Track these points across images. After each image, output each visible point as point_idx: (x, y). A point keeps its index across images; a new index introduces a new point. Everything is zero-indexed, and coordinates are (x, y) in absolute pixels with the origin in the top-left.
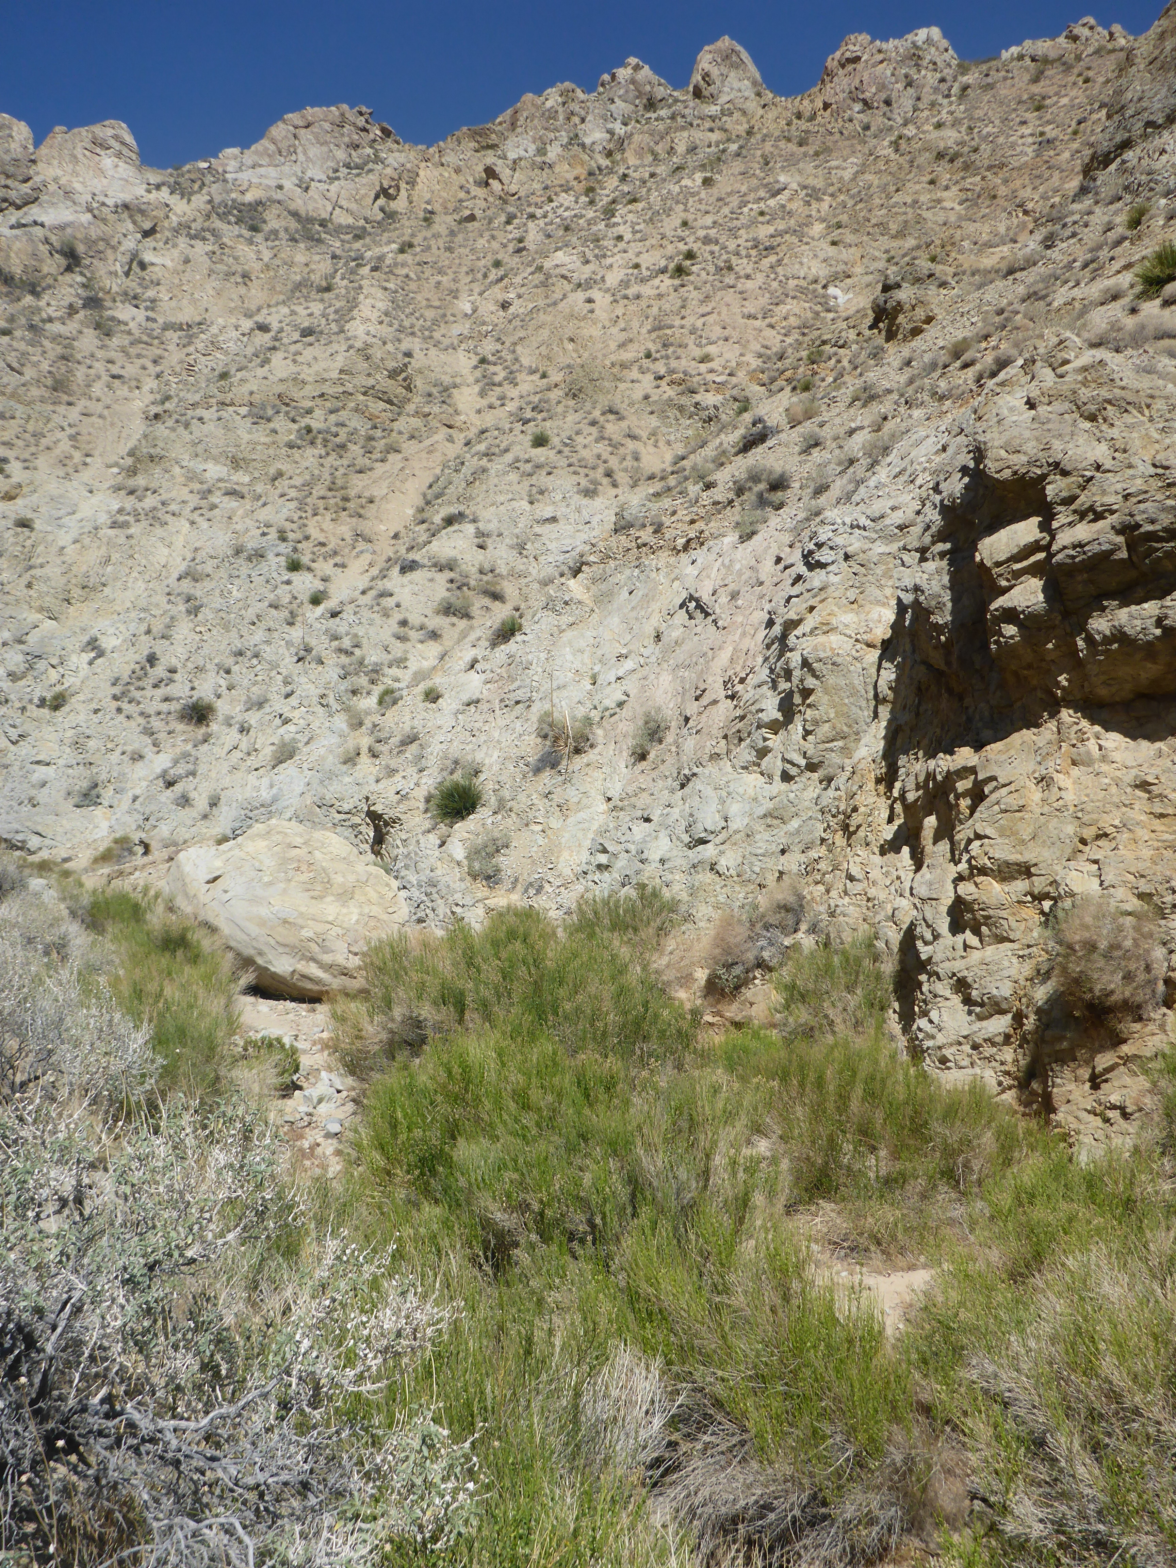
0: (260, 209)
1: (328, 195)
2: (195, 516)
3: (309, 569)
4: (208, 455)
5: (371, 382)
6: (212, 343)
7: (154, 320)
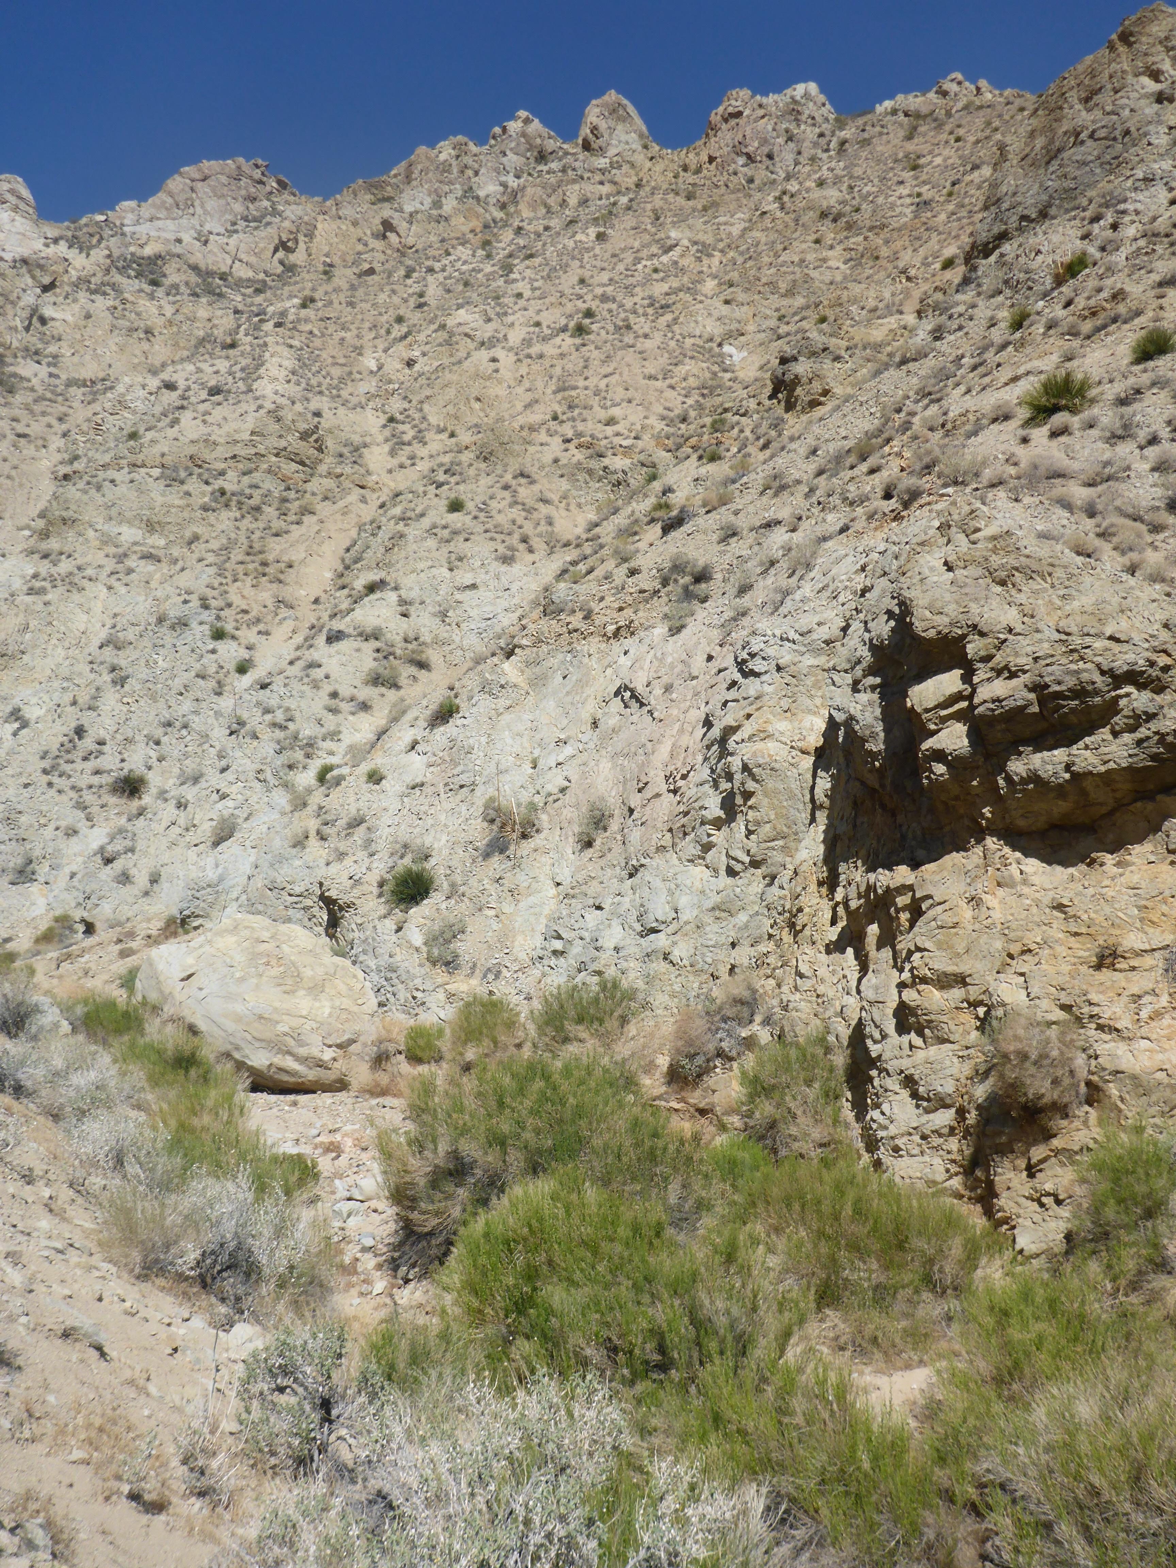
0: (159, 262)
1: (228, 248)
2: (112, 581)
3: (233, 637)
4: (122, 518)
5: (283, 443)
6: (120, 402)
7: (57, 376)
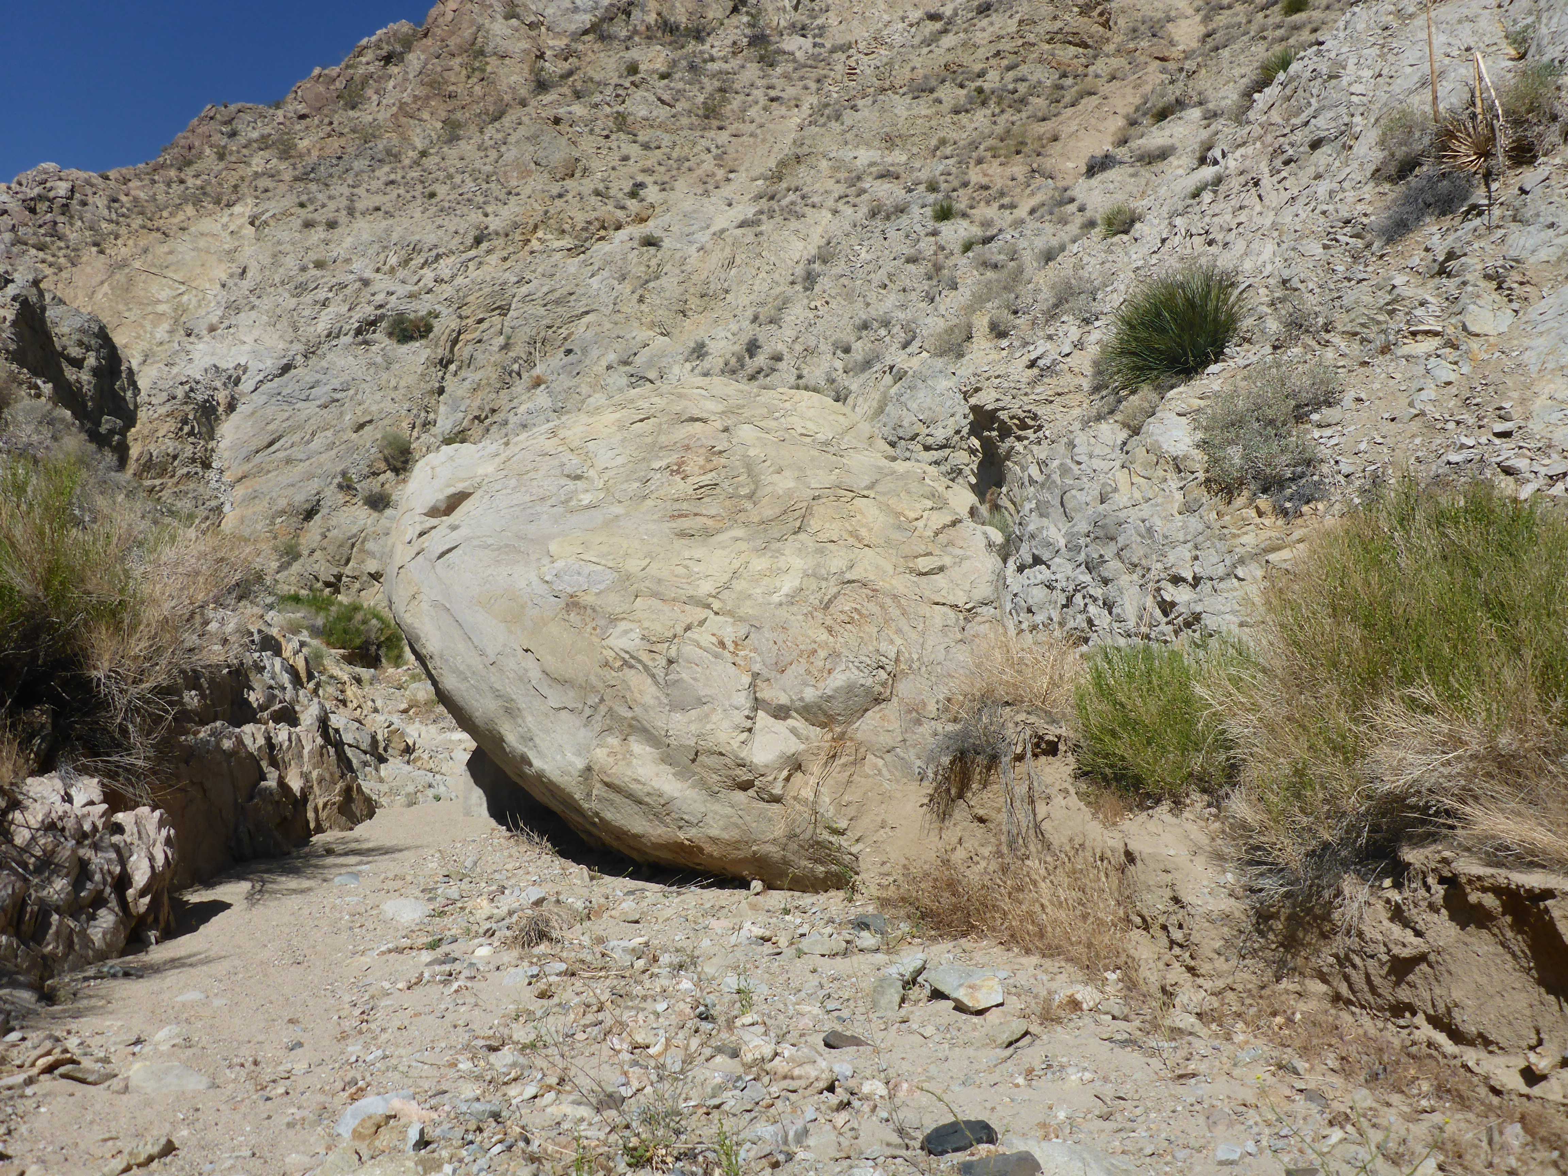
2: (841, 206)
3: (964, 215)
4: (860, 141)
5: (1059, 24)
6: (875, 39)
7: (823, 45)
